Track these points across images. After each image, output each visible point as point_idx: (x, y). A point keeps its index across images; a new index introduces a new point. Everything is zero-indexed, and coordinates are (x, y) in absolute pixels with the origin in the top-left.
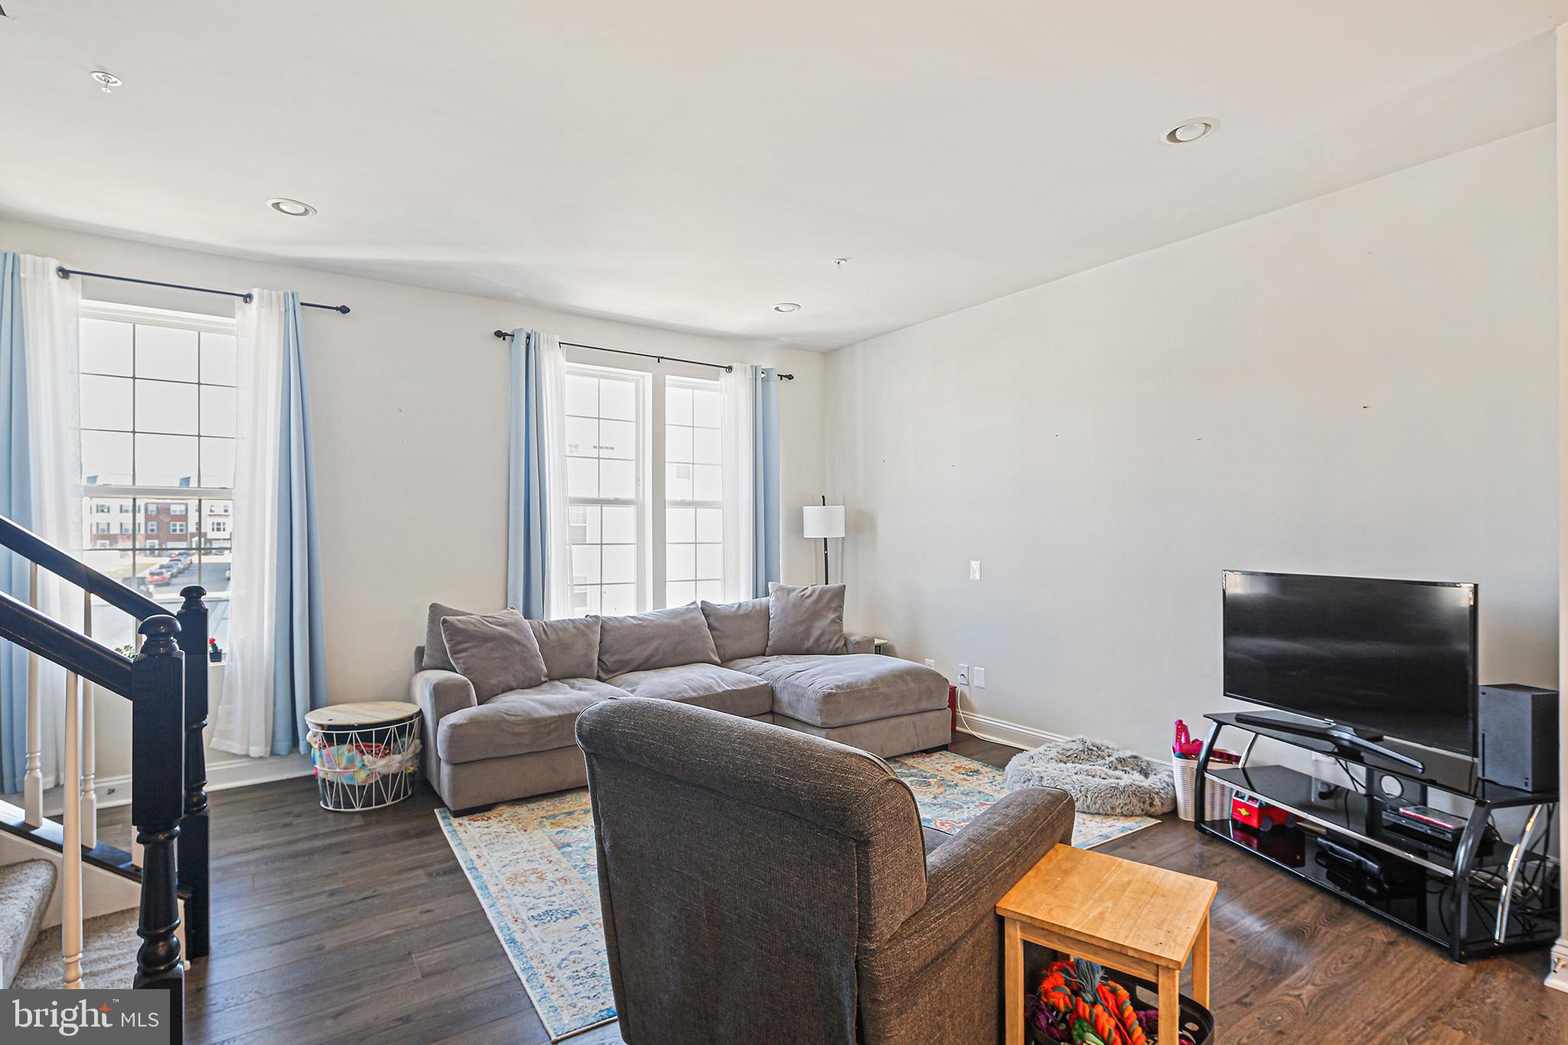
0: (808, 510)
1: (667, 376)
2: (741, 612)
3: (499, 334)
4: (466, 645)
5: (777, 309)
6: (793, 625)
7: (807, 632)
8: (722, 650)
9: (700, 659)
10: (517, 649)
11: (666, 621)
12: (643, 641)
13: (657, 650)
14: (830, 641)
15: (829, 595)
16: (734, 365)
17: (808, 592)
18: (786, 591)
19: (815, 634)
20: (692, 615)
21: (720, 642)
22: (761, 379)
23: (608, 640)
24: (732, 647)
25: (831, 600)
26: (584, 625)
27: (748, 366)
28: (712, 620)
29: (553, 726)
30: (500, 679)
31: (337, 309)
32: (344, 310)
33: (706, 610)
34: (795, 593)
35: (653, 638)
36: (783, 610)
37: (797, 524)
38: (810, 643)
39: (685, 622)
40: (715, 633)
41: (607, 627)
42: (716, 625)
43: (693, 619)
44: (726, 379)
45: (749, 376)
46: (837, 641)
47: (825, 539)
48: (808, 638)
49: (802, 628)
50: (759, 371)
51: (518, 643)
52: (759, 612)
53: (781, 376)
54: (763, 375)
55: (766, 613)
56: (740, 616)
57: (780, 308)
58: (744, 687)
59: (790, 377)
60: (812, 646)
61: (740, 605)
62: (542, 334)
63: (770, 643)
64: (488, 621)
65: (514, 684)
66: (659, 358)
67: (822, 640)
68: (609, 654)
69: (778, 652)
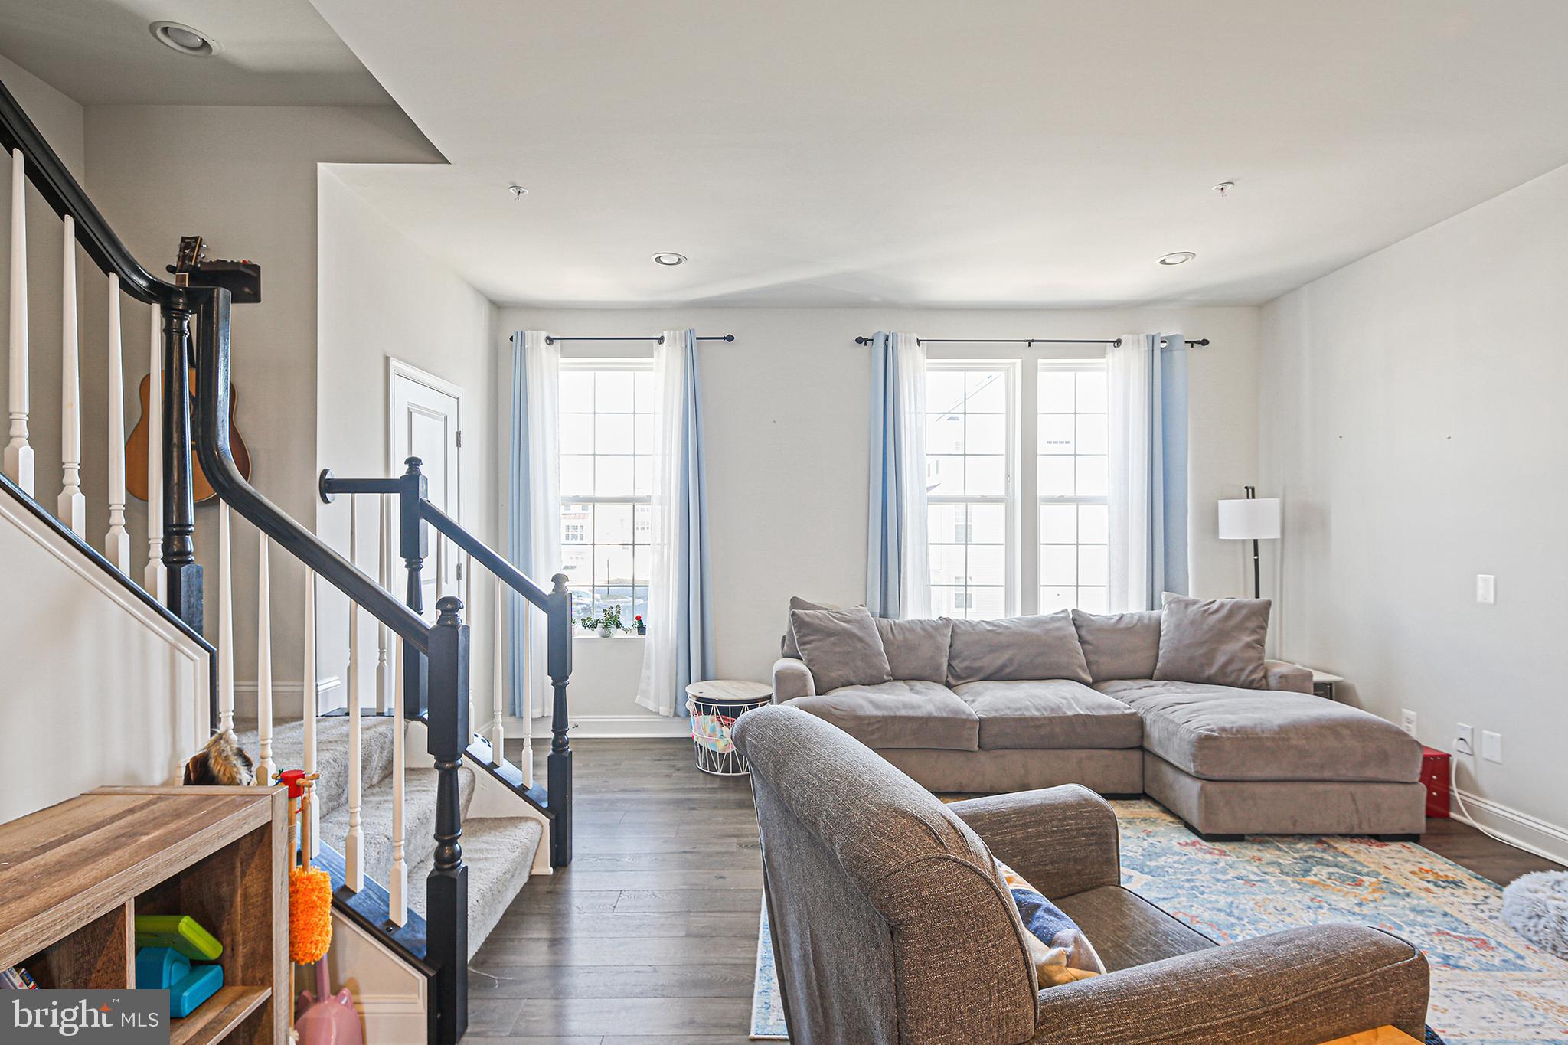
0: (1223, 504)
1: (1040, 361)
2: (1122, 625)
3: (859, 340)
4: (812, 638)
5: (1163, 262)
6: (1189, 646)
7: (1210, 657)
8: (1094, 668)
9: (1065, 674)
10: (859, 645)
11: (1025, 629)
12: (995, 649)
13: (1011, 660)
14: (1242, 670)
15: (1244, 612)
16: (1123, 338)
17: (1215, 606)
18: (1183, 604)
19: (1221, 659)
20: (1057, 625)
21: (1092, 658)
22: (1161, 350)
23: (958, 645)
24: (1107, 665)
25: (1247, 618)
26: (932, 626)
27: (1142, 337)
28: (1083, 632)
29: (876, 726)
30: (840, 673)
31: (724, 338)
32: (730, 338)
33: (1078, 621)
34: (1197, 606)
35: (1008, 646)
36: (1178, 626)
37: (1211, 521)
38: (1213, 670)
39: (1048, 632)
40: (1087, 647)
41: (958, 630)
42: (1088, 637)
43: (1059, 629)
44: (1115, 356)
45: (1144, 347)
46: (1252, 672)
47: (1256, 542)
48: (1210, 664)
49: (1202, 650)
50: (1158, 341)
51: (861, 640)
52: (1147, 627)
53: (1192, 343)
54: (1164, 345)
55: (1156, 629)
56: (1122, 629)
57: (1167, 261)
58: (1103, 713)
59: (1205, 342)
60: (1216, 674)
61: (1122, 617)
62: (899, 334)
63: (1159, 665)
64: (835, 618)
65: (854, 680)
66: (1030, 342)
67: (1230, 668)
68: (960, 659)
69: (1169, 677)
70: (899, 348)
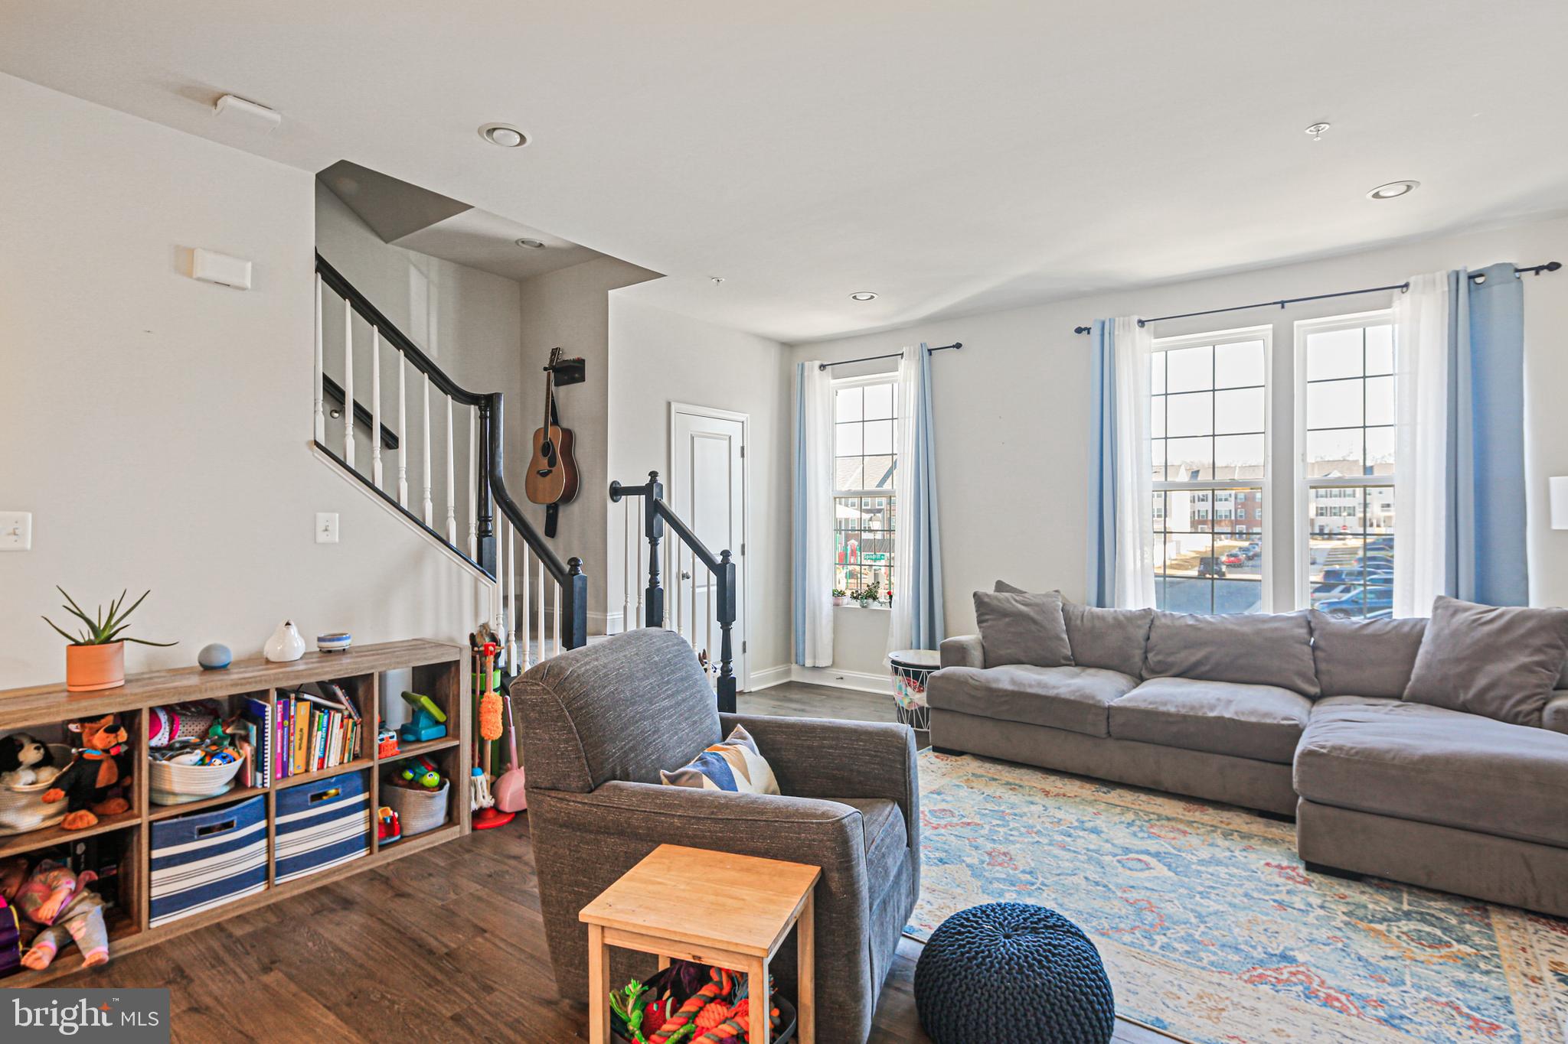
0: (1555, 483)
1: (1306, 321)
3: (1079, 330)
4: (987, 617)
5: (1377, 195)
6: (1442, 662)
7: (1467, 678)
8: (1325, 678)
9: (1275, 680)
10: (1033, 627)
11: (1231, 626)
12: (1189, 645)
13: (1206, 658)
14: (1508, 697)
16: (1412, 280)
17: (1493, 616)
18: (1451, 611)
19: (1482, 681)
21: (1322, 667)
22: (1470, 289)
23: (1153, 635)
24: (1342, 675)
26: (1124, 615)
27: (1442, 277)
28: (1317, 639)
29: (1003, 699)
30: (1009, 651)
31: (953, 346)
32: (958, 346)
34: (1467, 614)
35: (1203, 644)
36: (1441, 636)
38: (1463, 697)
39: (1258, 633)
41: (1157, 623)
42: (1322, 643)
44: (1402, 304)
45: (1443, 287)
48: (1467, 688)
49: (1462, 668)
50: (1465, 279)
51: (1034, 621)
53: (1533, 270)
54: (1475, 280)
55: (1416, 637)
56: (1366, 637)
57: (1381, 194)
59: (1554, 267)
60: (1472, 701)
61: (1374, 622)
62: (1117, 319)
63: (1409, 683)
64: (1016, 601)
65: (1023, 659)
66: (1283, 303)
67: (1491, 696)
68: (1154, 653)
69: (1417, 699)
70: (1116, 333)
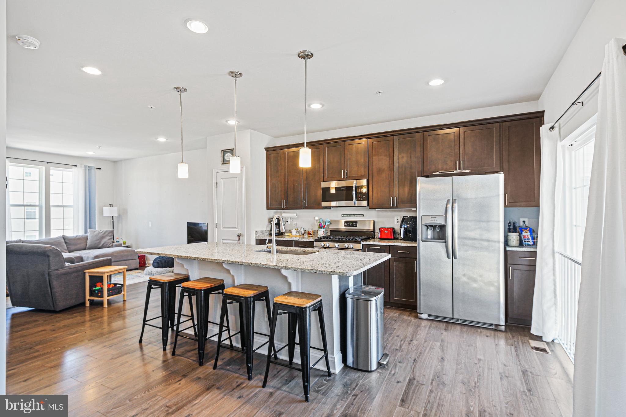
0: (105, 208)
1: (51, 168)
2: (77, 238)
6: (95, 241)
7: (100, 243)
8: (69, 249)
14: (107, 245)
15: (108, 232)
16: (77, 165)
17: (101, 231)
18: (94, 232)
19: (102, 243)
20: (58, 239)
21: (69, 246)
22: (88, 169)
24: (72, 248)
25: (109, 233)
27: (83, 166)
28: (66, 240)
33: (64, 238)
34: (97, 231)
36: (92, 237)
37: (101, 212)
38: (100, 246)
39: (55, 241)
40: (67, 244)
42: (67, 241)
43: (58, 240)
44: (74, 169)
45: (84, 168)
46: (110, 244)
47: (113, 217)
49: (98, 241)
50: (87, 167)
52: (84, 238)
53: (97, 169)
54: (89, 168)
55: (86, 238)
56: (77, 239)
59: (100, 169)
60: (101, 246)
61: (77, 236)
63: (87, 246)
66: (48, 162)
67: (104, 245)
69: (90, 248)
